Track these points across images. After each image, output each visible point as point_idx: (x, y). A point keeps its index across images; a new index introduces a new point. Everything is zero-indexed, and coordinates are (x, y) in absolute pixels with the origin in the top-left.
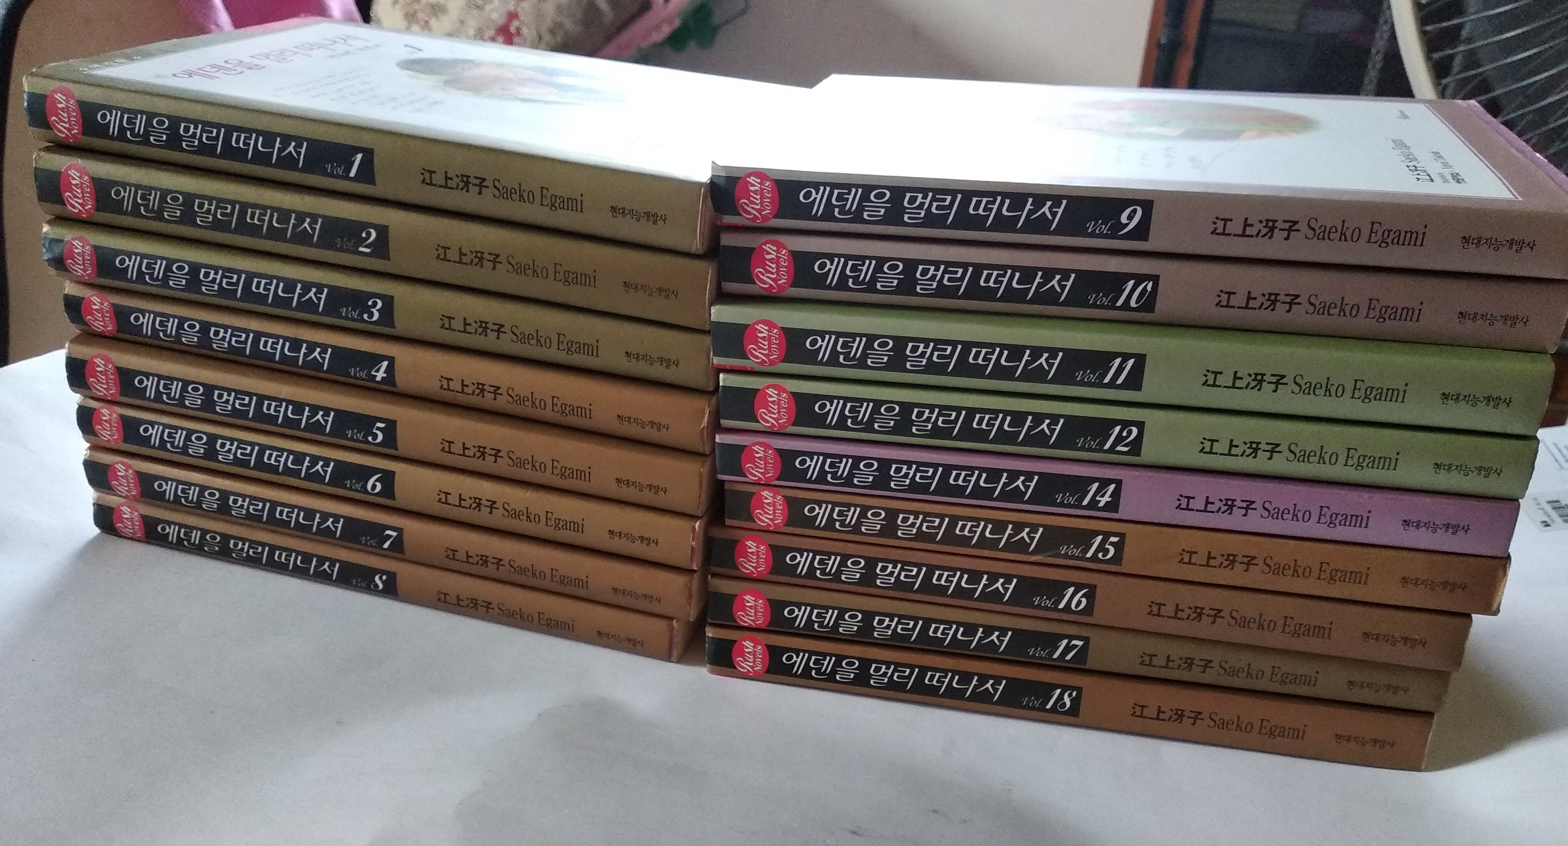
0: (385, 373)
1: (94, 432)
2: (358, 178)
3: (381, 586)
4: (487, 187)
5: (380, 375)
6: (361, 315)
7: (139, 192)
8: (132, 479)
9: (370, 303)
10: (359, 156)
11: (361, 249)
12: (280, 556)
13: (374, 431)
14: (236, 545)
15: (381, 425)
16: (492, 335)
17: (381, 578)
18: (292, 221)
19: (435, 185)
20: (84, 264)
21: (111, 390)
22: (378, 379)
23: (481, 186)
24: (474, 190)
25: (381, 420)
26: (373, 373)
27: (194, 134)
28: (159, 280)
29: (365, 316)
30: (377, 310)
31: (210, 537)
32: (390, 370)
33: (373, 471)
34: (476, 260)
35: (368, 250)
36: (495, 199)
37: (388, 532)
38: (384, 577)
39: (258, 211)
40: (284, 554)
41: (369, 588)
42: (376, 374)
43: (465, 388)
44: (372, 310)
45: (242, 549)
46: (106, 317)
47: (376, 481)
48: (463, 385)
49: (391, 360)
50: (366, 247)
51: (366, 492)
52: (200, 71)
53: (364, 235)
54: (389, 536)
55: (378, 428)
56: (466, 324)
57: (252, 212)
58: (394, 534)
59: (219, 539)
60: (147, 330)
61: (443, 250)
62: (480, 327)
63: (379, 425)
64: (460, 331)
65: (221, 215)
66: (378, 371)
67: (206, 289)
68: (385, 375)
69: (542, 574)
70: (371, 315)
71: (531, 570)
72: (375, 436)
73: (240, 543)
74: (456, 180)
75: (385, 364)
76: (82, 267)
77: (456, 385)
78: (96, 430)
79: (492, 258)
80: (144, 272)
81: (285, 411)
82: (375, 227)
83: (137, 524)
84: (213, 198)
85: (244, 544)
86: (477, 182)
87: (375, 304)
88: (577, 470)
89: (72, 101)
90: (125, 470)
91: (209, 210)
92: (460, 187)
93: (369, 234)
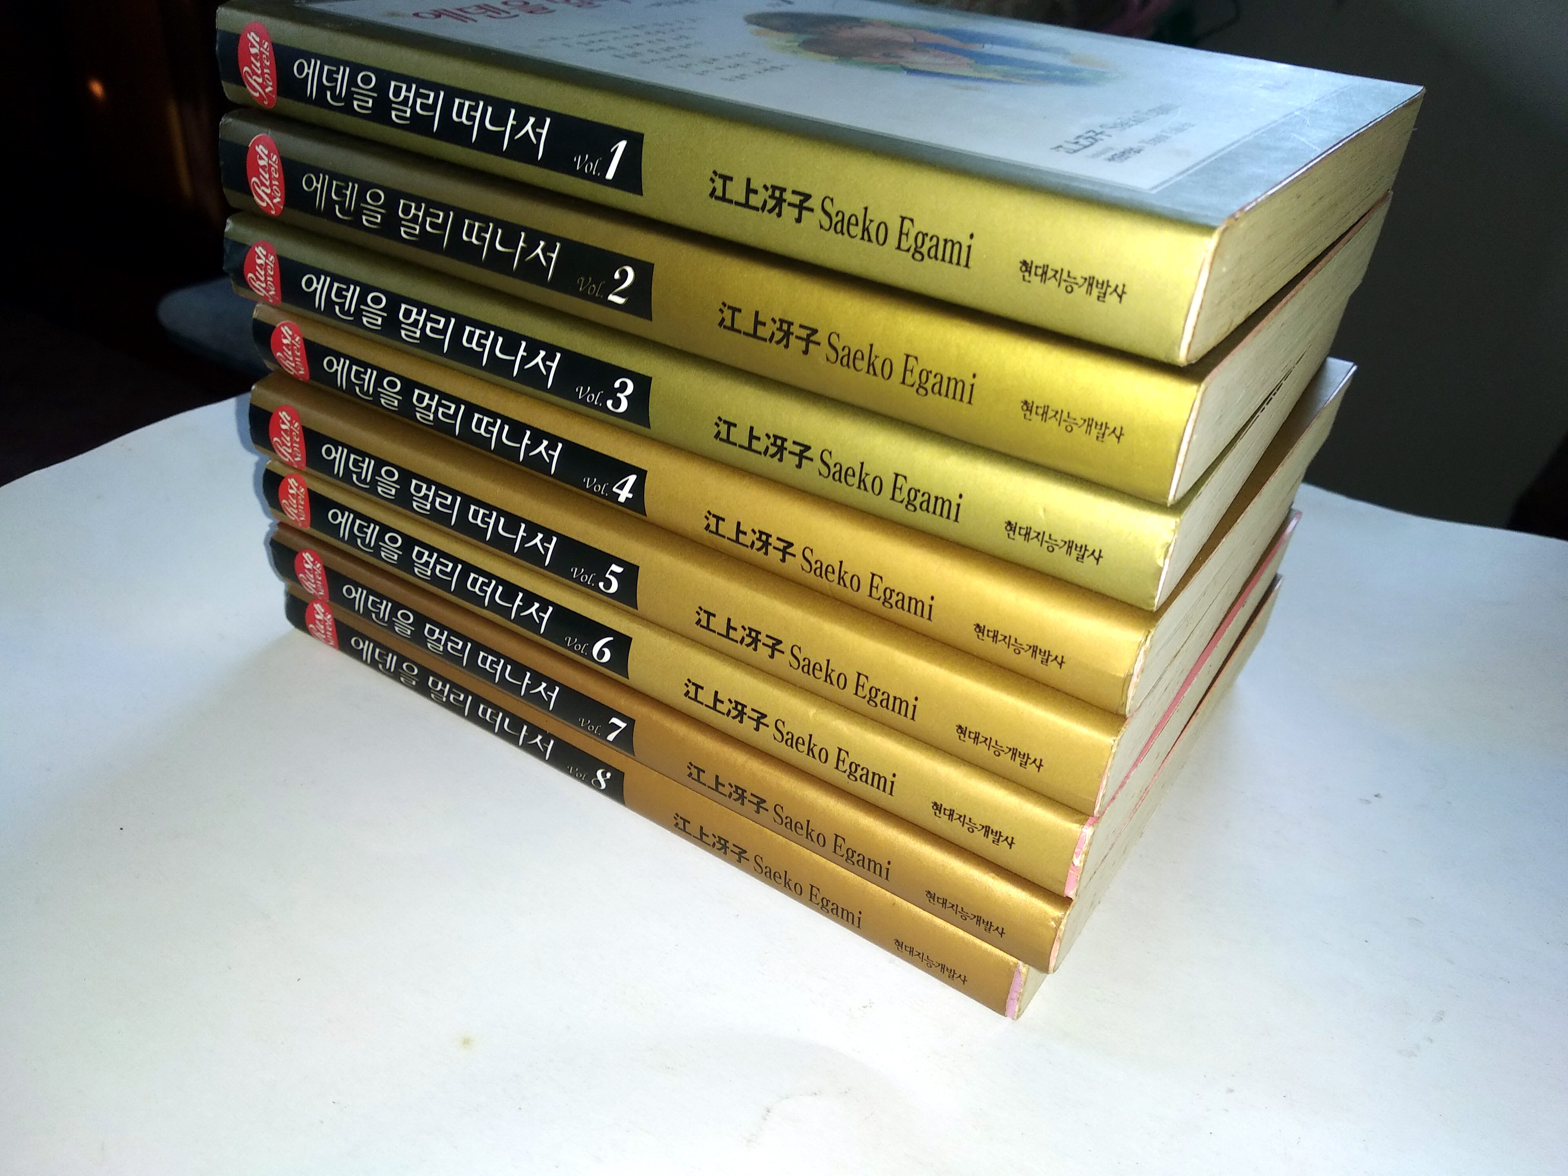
0: (630, 492)
1: (281, 508)
2: (616, 183)
3: (603, 786)
4: (812, 210)
5: (624, 495)
6: (603, 400)
7: (334, 183)
8: (319, 575)
9: (617, 385)
10: (622, 145)
11: (611, 297)
12: (485, 712)
13: (607, 576)
14: (435, 684)
15: (618, 569)
16: (791, 460)
17: (604, 775)
18: (521, 244)
19: (730, 201)
20: (266, 281)
21: (297, 457)
22: (622, 499)
23: (801, 207)
24: (789, 213)
25: (620, 562)
26: (614, 489)
27: (407, 98)
28: (350, 315)
29: (609, 403)
30: (626, 397)
31: (407, 666)
32: (638, 488)
33: (604, 631)
34: (779, 335)
35: (620, 300)
36: (822, 231)
37: (614, 720)
38: (609, 775)
39: (477, 224)
40: (489, 711)
41: (589, 779)
42: (618, 491)
43: (741, 535)
44: (619, 395)
45: (442, 691)
46: (298, 356)
47: (604, 646)
48: (739, 531)
49: (642, 474)
50: (620, 294)
51: (590, 657)
52: (461, 13)
53: (617, 276)
54: (616, 727)
55: (613, 573)
56: (752, 437)
57: (469, 224)
58: (623, 725)
59: (416, 671)
60: (341, 381)
61: (730, 311)
62: (774, 444)
63: (615, 568)
64: (741, 446)
65: (430, 226)
66: (621, 487)
67: (406, 335)
68: (630, 496)
69: (821, 838)
70: (617, 403)
71: (805, 827)
72: (608, 584)
73: (440, 684)
74: (764, 195)
75: (632, 479)
76: (264, 285)
77: (728, 529)
78: (282, 505)
79: (804, 333)
80: (334, 301)
81: (496, 525)
82: (633, 263)
83: (330, 629)
84: (423, 200)
85: (444, 686)
86: (796, 199)
87: (624, 386)
88: (895, 698)
89: (266, 44)
90: (312, 562)
91: (416, 217)
92: (769, 206)
93: (624, 275)
